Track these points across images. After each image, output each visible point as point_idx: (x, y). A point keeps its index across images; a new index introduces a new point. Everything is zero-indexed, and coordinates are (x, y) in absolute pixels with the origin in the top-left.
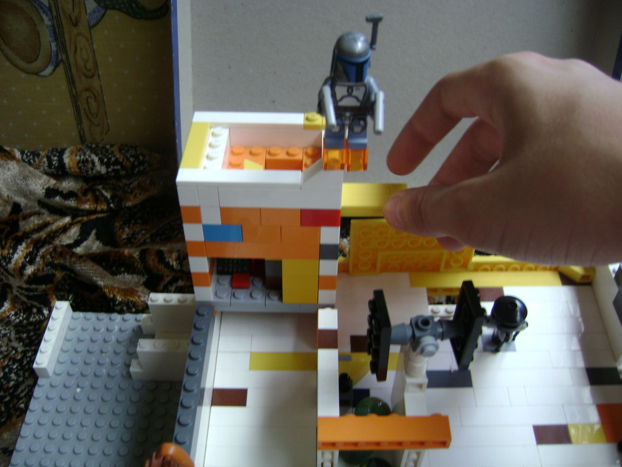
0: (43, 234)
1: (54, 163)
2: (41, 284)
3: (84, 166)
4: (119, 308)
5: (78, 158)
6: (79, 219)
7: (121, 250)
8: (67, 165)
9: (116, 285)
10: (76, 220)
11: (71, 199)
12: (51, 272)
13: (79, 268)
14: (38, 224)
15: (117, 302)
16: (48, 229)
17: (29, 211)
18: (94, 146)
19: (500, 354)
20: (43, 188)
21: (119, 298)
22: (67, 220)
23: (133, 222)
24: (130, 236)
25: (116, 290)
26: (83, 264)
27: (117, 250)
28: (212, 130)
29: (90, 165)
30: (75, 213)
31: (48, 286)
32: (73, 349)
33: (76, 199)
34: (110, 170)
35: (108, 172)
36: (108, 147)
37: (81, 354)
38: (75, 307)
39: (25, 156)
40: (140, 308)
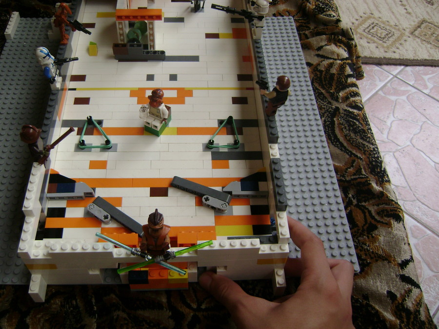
19: (197, 13)
32: (22, 30)
37: (25, 32)
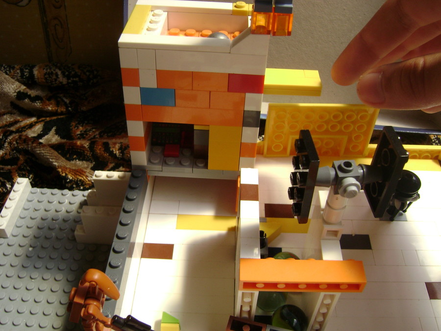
0: (13, 129)
1: (25, 74)
2: (7, 165)
3: (50, 77)
4: (70, 185)
5: (45, 71)
6: (43, 119)
7: (75, 141)
8: (36, 75)
9: (68, 166)
10: (41, 120)
11: (37, 102)
12: (16, 156)
13: (38, 152)
14: (9, 121)
15: (69, 180)
16: (18, 125)
17: (3, 110)
18: (59, 65)
20: (15, 92)
21: (70, 177)
22: (33, 119)
23: (86, 122)
24: (83, 132)
25: (68, 170)
26: (42, 149)
27: (71, 141)
28: (153, 12)
29: (54, 77)
30: (40, 114)
31: (13, 167)
32: (29, 216)
33: (41, 102)
34: (70, 81)
35: (68, 83)
36: (70, 65)
37: (35, 220)
38: (34, 185)
39: (3, 68)
40: (87, 187)
